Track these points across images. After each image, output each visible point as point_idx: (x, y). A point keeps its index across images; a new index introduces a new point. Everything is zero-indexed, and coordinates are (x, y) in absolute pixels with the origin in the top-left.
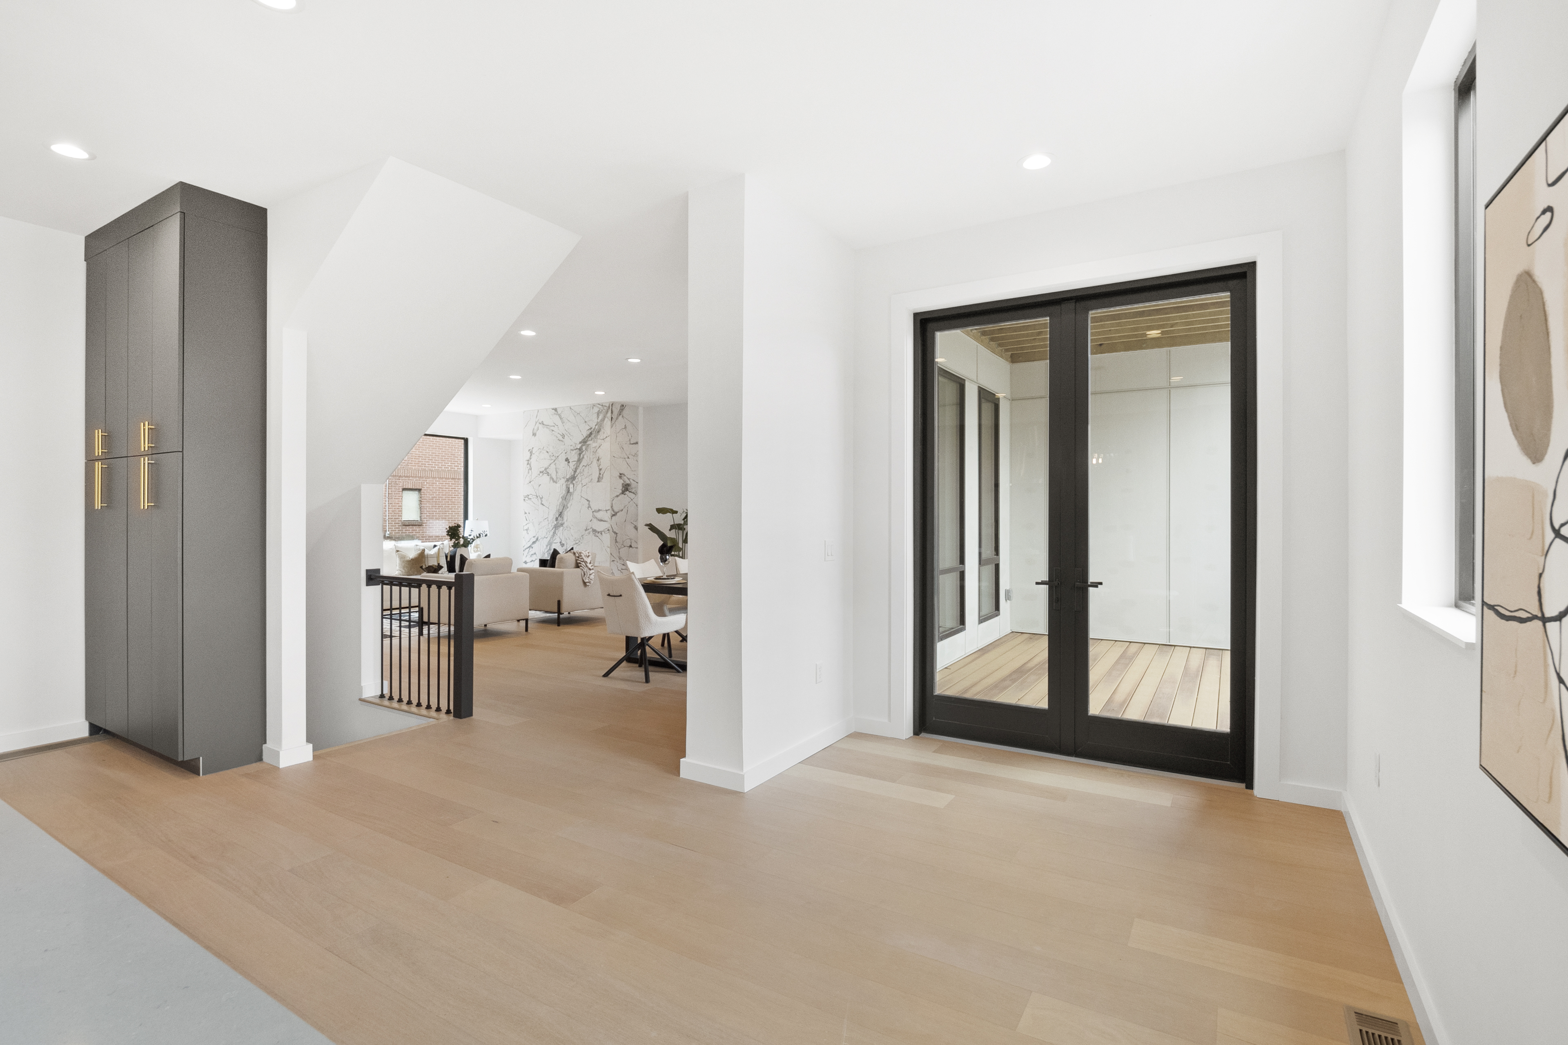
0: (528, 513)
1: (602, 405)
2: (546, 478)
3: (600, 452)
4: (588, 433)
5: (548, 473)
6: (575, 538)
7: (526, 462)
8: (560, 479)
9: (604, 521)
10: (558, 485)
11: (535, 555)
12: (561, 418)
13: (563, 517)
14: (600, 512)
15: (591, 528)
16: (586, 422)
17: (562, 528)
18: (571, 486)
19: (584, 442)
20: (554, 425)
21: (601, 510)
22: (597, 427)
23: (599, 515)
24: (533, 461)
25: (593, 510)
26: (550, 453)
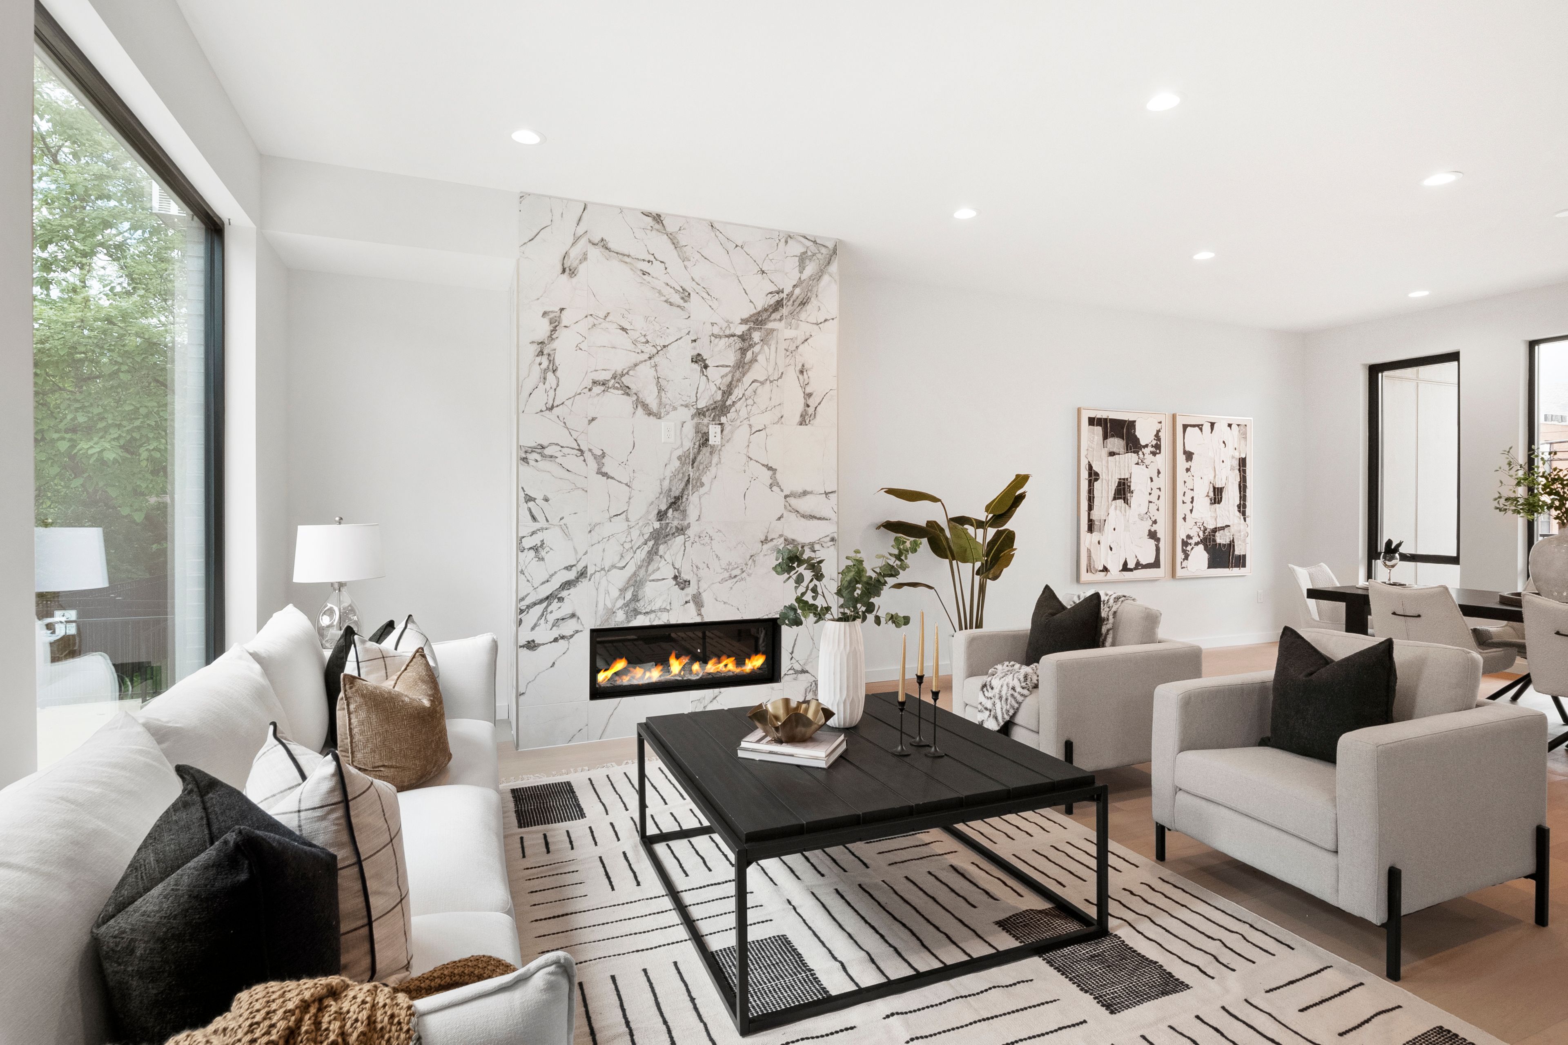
0: (539, 497)
1: (815, 242)
2: (616, 400)
3: (807, 354)
4: (772, 300)
5: (626, 390)
6: (730, 564)
7: (535, 348)
8: (675, 409)
9: (820, 519)
10: (663, 424)
11: (574, 620)
12: (675, 244)
13: (685, 511)
14: (808, 497)
15: (781, 536)
16: (763, 272)
17: (680, 539)
18: (714, 431)
19: (758, 320)
20: (652, 258)
21: (811, 493)
22: (797, 291)
23: (804, 505)
24: (563, 346)
25: (787, 492)
26: (634, 335)
